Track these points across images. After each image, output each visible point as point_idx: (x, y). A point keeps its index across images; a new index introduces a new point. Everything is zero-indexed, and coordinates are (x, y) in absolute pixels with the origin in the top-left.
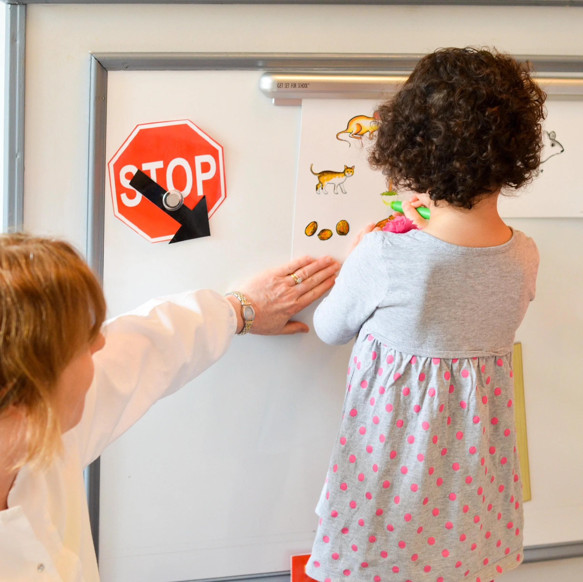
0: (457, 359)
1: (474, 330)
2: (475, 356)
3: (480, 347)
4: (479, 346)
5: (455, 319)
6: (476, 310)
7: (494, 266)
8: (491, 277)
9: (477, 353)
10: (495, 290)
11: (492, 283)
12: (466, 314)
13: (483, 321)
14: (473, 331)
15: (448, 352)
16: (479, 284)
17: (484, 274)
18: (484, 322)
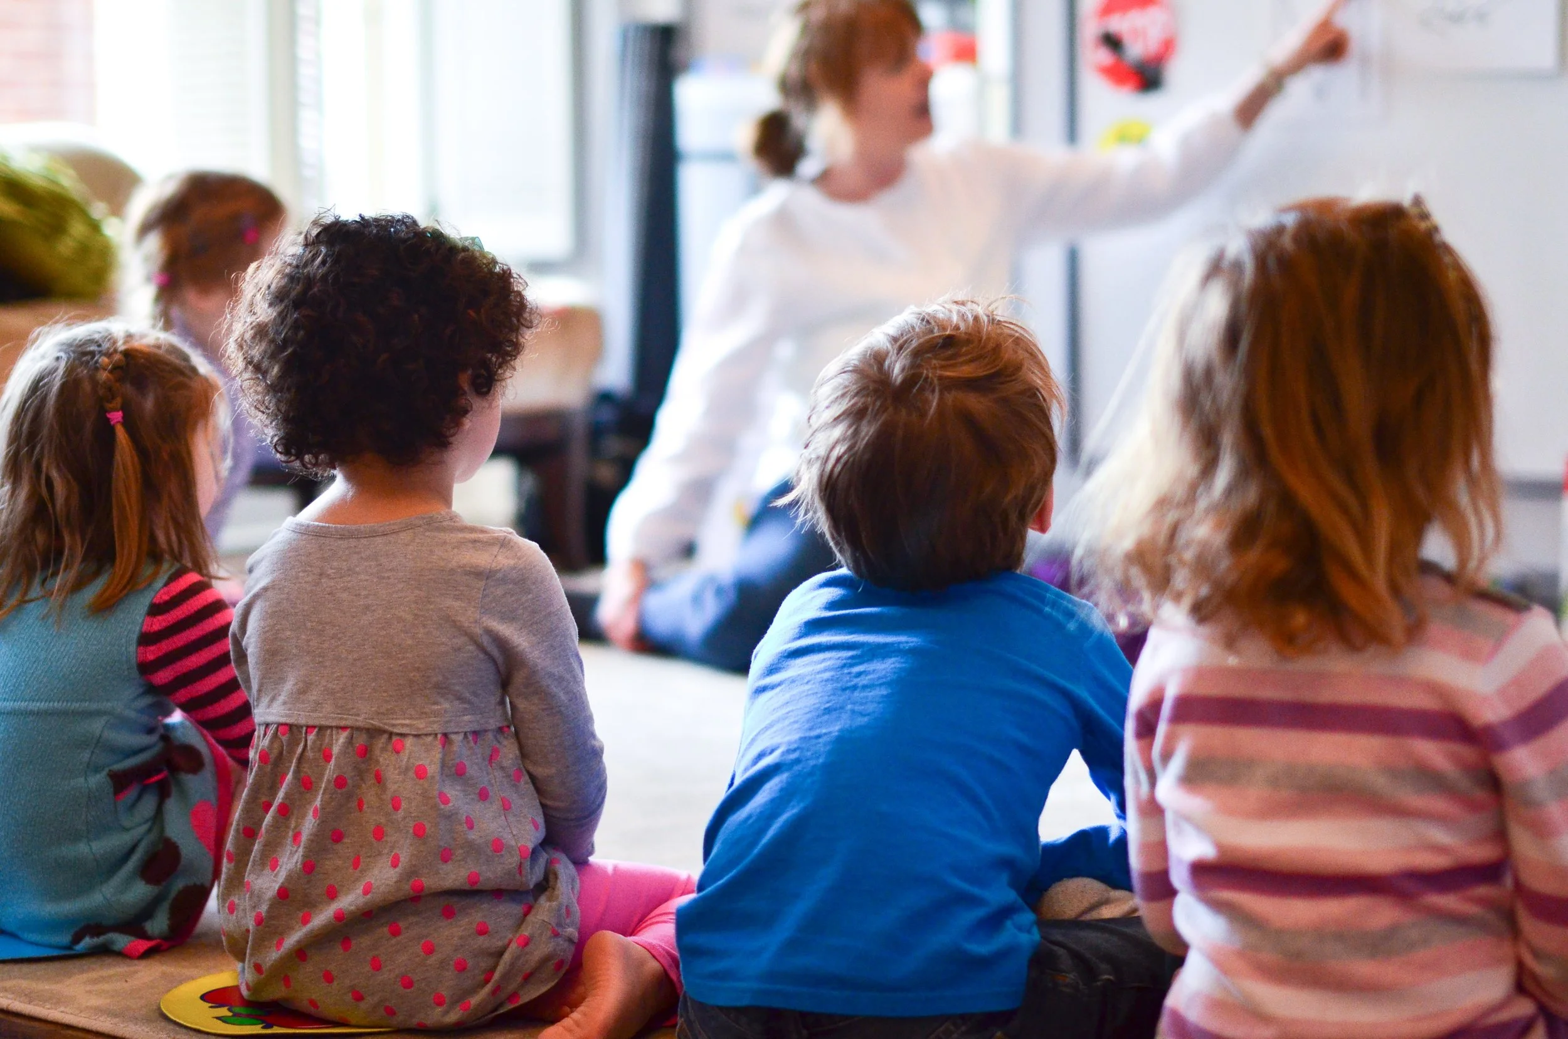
0: (314, 727)
1: (342, 676)
2: (343, 723)
3: (355, 710)
4: (353, 708)
5: (308, 652)
6: (340, 639)
7: (367, 559)
8: (362, 577)
9: (346, 719)
10: (370, 602)
11: (365, 588)
12: (326, 645)
13: (355, 660)
14: (338, 678)
15: (299, 713)
16: (345, 589)
17: (350, 572)
18: (359, 664)
